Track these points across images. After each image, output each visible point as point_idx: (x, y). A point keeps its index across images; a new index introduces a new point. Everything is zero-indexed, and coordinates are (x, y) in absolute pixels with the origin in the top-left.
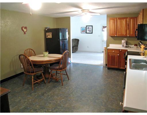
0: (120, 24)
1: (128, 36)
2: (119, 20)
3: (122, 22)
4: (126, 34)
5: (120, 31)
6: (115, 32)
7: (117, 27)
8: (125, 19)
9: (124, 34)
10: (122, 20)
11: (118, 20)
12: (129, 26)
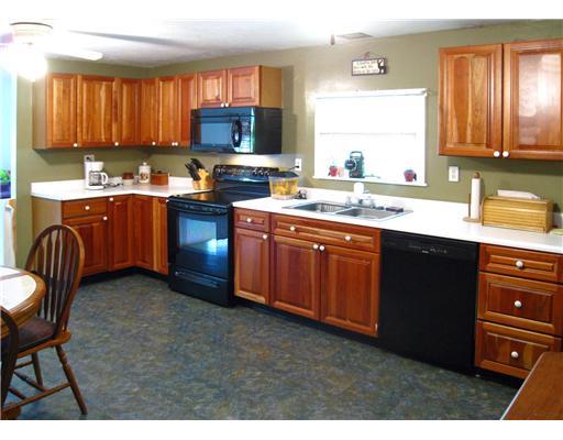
0: (88, 100)
1: (117, 144)
2: (85, 85)
3: (96, 91)
4: (108, 137)
5: (88, 128)
6: (72, 132)
7: (78, 110)
8: (104, 83)
9: (103, 137)
10: (97, 86)
11: (82, 85)
12: (116, 107)
